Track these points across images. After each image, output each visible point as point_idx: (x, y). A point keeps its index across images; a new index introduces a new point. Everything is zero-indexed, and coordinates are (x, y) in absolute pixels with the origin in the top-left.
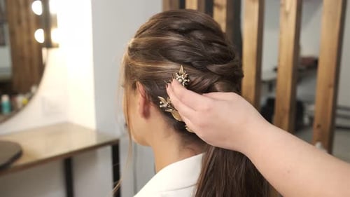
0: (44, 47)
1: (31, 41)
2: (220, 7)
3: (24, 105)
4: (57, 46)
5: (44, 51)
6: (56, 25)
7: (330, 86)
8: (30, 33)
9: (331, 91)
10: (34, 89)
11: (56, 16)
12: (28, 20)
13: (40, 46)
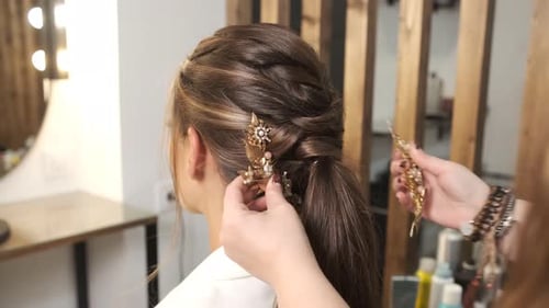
0: (46, 77)
1: (26, 68)
2: (311, 20)
3: (14, 166)
4: (66, 77)
5: (46, 83)
6: (65, 45)
7: (470, 140)
8: (25, 56)
9: (472, 146)
10: (29, 142)
11: (64, 31)
12: (23, 37)
13: (40, 76)
